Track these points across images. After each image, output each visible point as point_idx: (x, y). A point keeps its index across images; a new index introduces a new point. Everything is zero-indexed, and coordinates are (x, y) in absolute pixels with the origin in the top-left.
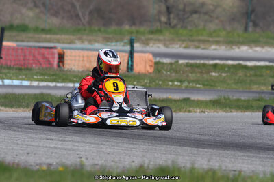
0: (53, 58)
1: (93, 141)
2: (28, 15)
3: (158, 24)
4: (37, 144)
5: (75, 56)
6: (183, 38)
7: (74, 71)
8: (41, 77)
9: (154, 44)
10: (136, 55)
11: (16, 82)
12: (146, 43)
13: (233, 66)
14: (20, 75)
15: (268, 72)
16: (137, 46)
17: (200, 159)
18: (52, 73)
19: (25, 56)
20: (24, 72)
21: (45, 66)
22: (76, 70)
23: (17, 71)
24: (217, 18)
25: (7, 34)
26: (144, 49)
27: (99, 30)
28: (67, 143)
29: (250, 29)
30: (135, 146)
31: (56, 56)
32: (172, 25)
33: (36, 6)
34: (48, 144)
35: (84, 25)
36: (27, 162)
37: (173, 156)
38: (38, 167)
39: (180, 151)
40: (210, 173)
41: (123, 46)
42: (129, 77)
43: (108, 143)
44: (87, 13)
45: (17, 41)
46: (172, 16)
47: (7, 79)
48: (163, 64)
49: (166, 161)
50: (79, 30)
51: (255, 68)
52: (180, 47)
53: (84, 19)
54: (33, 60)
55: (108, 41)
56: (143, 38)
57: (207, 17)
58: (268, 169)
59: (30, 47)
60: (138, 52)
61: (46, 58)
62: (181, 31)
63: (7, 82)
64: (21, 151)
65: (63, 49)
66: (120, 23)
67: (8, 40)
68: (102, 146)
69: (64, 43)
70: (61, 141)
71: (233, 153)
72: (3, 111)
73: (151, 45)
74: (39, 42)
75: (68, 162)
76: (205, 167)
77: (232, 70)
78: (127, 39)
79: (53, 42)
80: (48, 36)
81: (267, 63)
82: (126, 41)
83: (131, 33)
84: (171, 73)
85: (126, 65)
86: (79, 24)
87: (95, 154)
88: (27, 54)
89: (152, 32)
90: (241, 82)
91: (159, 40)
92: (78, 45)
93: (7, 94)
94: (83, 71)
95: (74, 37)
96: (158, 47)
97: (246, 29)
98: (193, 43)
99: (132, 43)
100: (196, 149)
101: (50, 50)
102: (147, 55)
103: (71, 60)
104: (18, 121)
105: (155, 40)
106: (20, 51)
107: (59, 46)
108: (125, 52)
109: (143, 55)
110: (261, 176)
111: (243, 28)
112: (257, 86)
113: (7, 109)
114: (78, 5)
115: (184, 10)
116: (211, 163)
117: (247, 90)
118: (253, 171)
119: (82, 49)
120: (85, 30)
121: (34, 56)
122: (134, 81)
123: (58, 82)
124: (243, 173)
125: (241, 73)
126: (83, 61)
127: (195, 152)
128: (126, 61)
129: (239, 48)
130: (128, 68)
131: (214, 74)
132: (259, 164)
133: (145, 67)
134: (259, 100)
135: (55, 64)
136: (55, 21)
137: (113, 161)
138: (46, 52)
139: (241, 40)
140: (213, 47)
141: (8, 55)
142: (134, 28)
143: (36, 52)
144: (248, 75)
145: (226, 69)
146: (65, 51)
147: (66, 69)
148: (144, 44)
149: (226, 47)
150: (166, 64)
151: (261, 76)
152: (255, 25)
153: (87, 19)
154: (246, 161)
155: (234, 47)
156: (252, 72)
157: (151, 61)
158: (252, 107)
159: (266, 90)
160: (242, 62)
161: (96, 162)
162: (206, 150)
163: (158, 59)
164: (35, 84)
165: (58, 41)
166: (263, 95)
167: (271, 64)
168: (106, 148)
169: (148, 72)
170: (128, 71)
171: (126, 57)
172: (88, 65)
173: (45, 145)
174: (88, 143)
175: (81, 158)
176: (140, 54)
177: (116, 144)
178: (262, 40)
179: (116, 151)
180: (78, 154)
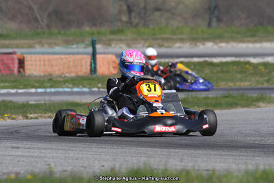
0: (13, 63)
1: (60, 147)
3: (119, 24)
4: (2, 153)
5: (36, 61)
6: (146, 37)
7: (35, 77)
8: (2, 85)
9: (116, 44)
10: (98, 57)
12: (108, 44)
13: (199, 63)
15: (235, 68)
16: (99, 47)
17: (171, 160)
18: (12, 79)
21: (4, 73)
22: (37, 75)
24: (180, 15)
26: (107, 50)
27: (60, 33)
28: (33, 150)
29: (214, 24)
30: (104, 150)
31: (16, 62)
32: (134, 24)
34: (14, 152)
35: (42, 28)
37: (143, 159)
38: (5, 176)
39: (150, 153)
40: (184, 173)
41: (85, 48)
43: (75, 148)
44: (45, 16)
46: (133, 14)
50: (38, 34)
51: (221, 64)
52: (143, 46)
53: (43, 21)
55: (68, 44)
56: (104, 38)
58: (243, 167)
60: (100, 53)
61: (5, 64)
62: (143, 30)
65: (22, 54)
66: (80, 24)
68: (70, 152)
69: (23, 47)
70: (27, 148)
71: (205, 152)
73: (113, 45)
75: (36, 170)
76: (179, 168)
77: (197, 67)
79: (12, 48)
80: (7, 42)
82: (87, 42)
83: (92, 34)
85: (89, 68)
86: (38, 28)
87: (62, 161)
89: (113, 33)
91: (121, 40)
92: (38, 49)
94: (45, 76)
95: (33, 41)
96: (121, 48)
97: (210, 25)
98: (156, 42)
99: (93, 44)
101: (10, 56)
102: (110, 56)
103: (31, 65)
105: (117, 40)
107: (19, 51)
108: (87, 54)
109: (106, 56)
110: (236, 174)
111: (206, 24)
112: (225, 83)
114: (35, 8)
115: (145, 8)
116: (183, 164)
118: (227, 170)
119: (43, 53)
120: (44, 33)
122: (99, 83)
123: (20, 88)
124: (217, 173)
125: (207, 70)
126: (44, 65)
127: (166, 153)
128: (89, 63)
129: (203, 44)
130: (91, 70)
132: (233, 162)
133: (109, 68)
134: (227, 97)
135: (16, 70)
136: (12, 26)
137: (82, 167)
138: (5, 57)
139: (206, 36)
140: (178, 45)
142: (94, 29)
144: (215, 71)
145: (192, 67)
146: (25, 56)
147: (27, 74)
148: (106, 44)
149: (191, 44)
151: (228, 72)
152: (219, 20)
153: (45, 21)
154: (218, 160)
155: (198, 44)
156: (218, 69)
157: (114, 62)
158: (221, 104)
159: (234, 87)
160: (207, 59)
161: (65, 169)
165: (18, 47)
166: (231, 92)
167: (237, 59)
168: (75, 154)
169: (112, 73)
170: (91, 74)
171: (88, 59)
172: (49, 70)
173: (10, 154)
174: (55, 149)
175: (49, 165)
176: (102, 56)
177: (84, 149)
178: (226, 35)
179: (85, 156)
180: (46, 162)
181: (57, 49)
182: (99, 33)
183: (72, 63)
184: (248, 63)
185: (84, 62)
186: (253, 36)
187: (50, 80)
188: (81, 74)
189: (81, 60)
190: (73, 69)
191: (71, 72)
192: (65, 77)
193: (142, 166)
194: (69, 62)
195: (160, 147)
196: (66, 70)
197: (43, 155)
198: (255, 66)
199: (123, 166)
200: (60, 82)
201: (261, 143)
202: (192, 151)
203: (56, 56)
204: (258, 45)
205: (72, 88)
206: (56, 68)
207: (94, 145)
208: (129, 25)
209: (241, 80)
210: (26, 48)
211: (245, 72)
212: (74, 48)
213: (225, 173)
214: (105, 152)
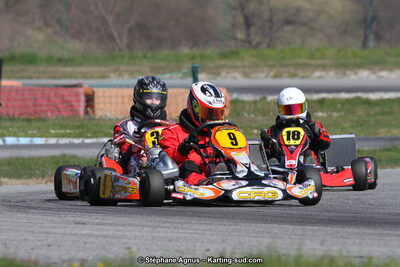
0: (78, 101)
1: (145, 223)
2: (36, 38)
3: (232, 43)
4: (61, 231)
5: (111, 97)
6: (271, 62)
7: (110, 120)
8: (62, 131)
9: (228, 73)
11: (24, 141)
12: (216, 72)
13: (349, 101)
14: (29, 129)
16: (202, 77)
17: (307, 242)
18: (77, 124)
19: (35, 100)
20: (35, 124)
21: (66, 115)
22: (113, 117)
23: (25, 124)
24: (321, 30)
25: (6, 68)
27: (145, 57)
28: (107, 227)
29: (371, 44)
31: (83, 98)
32: (254, 43)
33: (47, 24)
34: (78, 230)
35: (120, 50)
36: (48, 258)
37: (266, 241)
38: (65, 265)
40: (326, 261)
41: (182, 78)
43: (167, 225)
44: (125, 32)
45: (22, 78)
46: (253, 29)
47: (10, 136)
48: (243, 102)
50: (114, 58)
51: (382, 102)
52: (267, 76)
53: (121, 40)
54: (48, 105)
55: (158, 73)
56: (210, 65)
57: (305, 29)
59: (43, 86)
61: (67, 102)
62: (267, 52)
63: (10, 140)
64: (38, 243)
65: (91, 86)
66: (174, 43)
67: (10, 78)
68: (160, 229)
69: (91, 78)
70: (98, 224)
71: (356, 230)
72: (6, 183)
73: (223, 74)
74: (55, 78)
75: (111, 256)
77: (346, 107)
78: (186, 68)
79: (76, 78)
80: (69, 69)
82: (185, 70)
83: (193, 58)
84: (256, 116)
86: (114, 49)
87: (149, 242)
88: (39, 96)
89: (224, 56)
90: (362, 125)
91: (234, 67)
92: (114, 79)
93: (10, 158)
95: (108, 69)
96: (235, 78)
97: (365, 45)
98: (286, 70)
99: (194, 73)
100: (300, 227)
101: (73, 89)
103: (105, 103)
104: (31, 198)
105: (230, 67)
106: (27, 93)
107: (86, 83)
108: (185, 87)
111: (360, 43)
112: (386, 130)
113: (13, 181)
114: (110, 19)
115: (271, 20)
116: (325, 248)
117: (372, 136)
118: (389, 257)
119: (121, 86)
120: (122, 57)
121: (49, 100)
123: (87, 137)
124: (375, 261)
125: (361, 111)
126: (123, 103)
127: (300, 232)
129: (356, 74)
131: (320, 114)
134: (388, 150)
135: (82, 110)
136: (76, 46)
137: (177, 251)
138: (66, 92)
139: (358, 61)
140: (317, 74)
141: (9, 100)
142: (196, 51)
143: (52, 93)
144: (372, 112)
145: (339, 106)
146: (95, 89)
147: (98, 117)
148: (212, 73)
149: (336, 73)
150: (248, 102)
151: (391, 113)
152: (378, 38)
153: (125, 41)
154: (377, 242)
155: (348, 72)
156: (377, 109)
158: (380, 160)
160: (361, 95)
161: (153, 254)
162: (315, 228)
163: (235, 96)
164: (53, 141)
165: (85, 76)
166: (396, 143)
168: (167, 232)
173: (73, 232)
174: (138, 225)
175: (129, 248)
177: (180, 226)
178: (389, 59)
179: (181, 235)
180: (124, 244)
182: (202, 56)
185: (180, 99)
189: (176, 96)
193: (264, 250)
195: (292, 223)
197: (120, 233)
199: (236, 251)
202: (338, 229)
207: (195, 220)
208: (247, 45)
210: (97, 78)
212: (165, 78)
213: (387, 261)
214: (211, 230)
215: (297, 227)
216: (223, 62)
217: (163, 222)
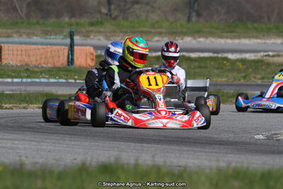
1: (33, 139)
3: (99, 16)
5: (13, 50)
6: (125, 30)
7: (12, 66)
9: (94, 36)
10: (75, 47)
12: (87, 36)
15: (212, 63)
16: (77, 38)
22: (14, 64)
24: (159, 8)
26: (85, 42)
27: (38, 23)
28: (6, 141)
29: (194, 19)
30: (76, 143)
32: (113, 16)
35: (21, 18)
39: (123, 147)
41: (63, 39)
42: (70, 71)
43: (48, 141)
44: (25, 6)
46: (113, 7)
49: (109, 158)
50: (17, 23)
51: (200, 59)
53: (22, 11)
55: (47, 35)
56: (83, 30)
57: (148, 8)
58: (214, 164)
60: (78, 45)
62: (122, 22)
66: (59, 15)
68: (43, 144)
71: (178, 148)
73: (92, 37)
75: (7, 161)
76: (149, 162)
81: (211, 55)
82: (65, 33)
83: (71, 25)
85: (66, 59)
86: (17, 17)
87: (35, 153)
89: (92, 24)
91: (99, 32)
92: (16, 38)
94: (22, 66)
95: (12, 31)
96: (99, 39)
99: (71, 36)
100: (139, 144)
102: (87, 47)
103: (9, 54)
105: (96, 32)
108: (65, 45)
109: (83, 48)
110: (207, 171)
111: (186, 18)
116: (156, 159)
118: (199, 167)
119: (21, 43)
120: (23, 23)
122: (75, 75)
124: (188, 168)
125: (185, 65)
126: (21, 55)
127: (139, 148)
128: (66, 54)
129: (182, 39)
130: (68, 62)
132: (205, 159)
133: (86, 60)
137: (54, 159)
139: (184, 30)
140: (156, 38)
142: (73, 20)
144: (192, 66)
146: (2, 45)
147: (4, 64)
148: (85, 36)
149: (169, 38)
151: (206, 67)
152: (199, 15)
153: (24, 12)
154: (191, 156)
155: (177, 38)
156: (196, 64)
157: (92, 54)
160: (185, 54)
161: (37, 160)
162: (150, 145)
163: (99, 52)
167: (215, 55)
168: (47, 146)
169: (89, 65)
170: (68, 65)
171: (66, 50)
172: (26, 59)
174: (28, 141)
175: (20, 156)
176: (80, 47)
177: (57, 142)
178: (205, 30)
179: (57, 148)
180: (17, 153)
181: (35, 39)
183: (49, 54)
184: (226, 59)
185: (61, 53)
186: (231, 32)
187: (27, 69)
188: (58, 65)
189: (58, 51)
190: (50, 60)
191: (48, 63)
192: (42, 67)
193: (112, 159)
194: (47, 52)
195: (133, 141)
196: (43, 61)
197: (15, 146)
198: (233, 62)
199: (94, 160)
200: (37, 72)
201: (234, 140)
203: (33, 46)
204: (237, 41)
205: (48, 79)
206: (33, 59)
208: (108, 17)
209: (218, 76)
210: (4, 37)
211: (222, 68)
212: (52, 39)
214: (78, 145)
215: (137, 144)
216: (92, 28)
217: (46, 139)
